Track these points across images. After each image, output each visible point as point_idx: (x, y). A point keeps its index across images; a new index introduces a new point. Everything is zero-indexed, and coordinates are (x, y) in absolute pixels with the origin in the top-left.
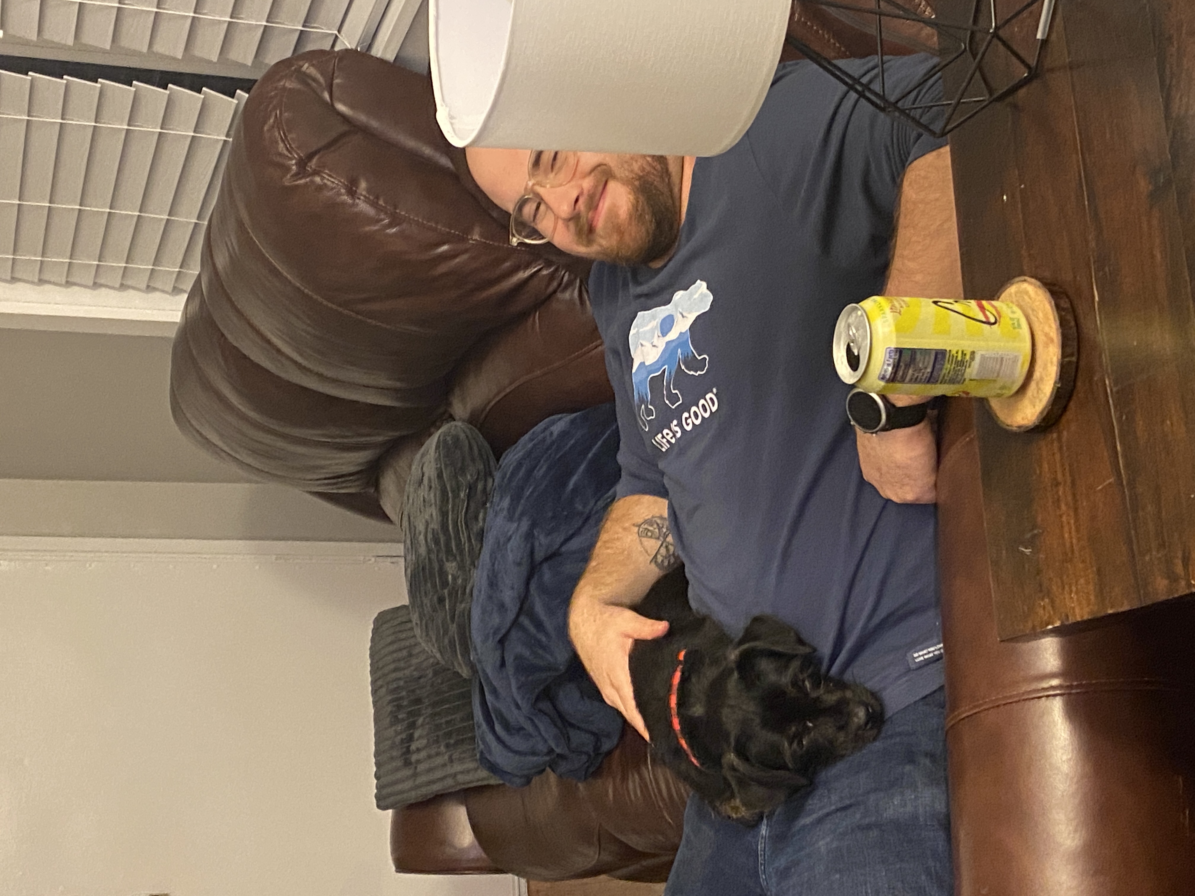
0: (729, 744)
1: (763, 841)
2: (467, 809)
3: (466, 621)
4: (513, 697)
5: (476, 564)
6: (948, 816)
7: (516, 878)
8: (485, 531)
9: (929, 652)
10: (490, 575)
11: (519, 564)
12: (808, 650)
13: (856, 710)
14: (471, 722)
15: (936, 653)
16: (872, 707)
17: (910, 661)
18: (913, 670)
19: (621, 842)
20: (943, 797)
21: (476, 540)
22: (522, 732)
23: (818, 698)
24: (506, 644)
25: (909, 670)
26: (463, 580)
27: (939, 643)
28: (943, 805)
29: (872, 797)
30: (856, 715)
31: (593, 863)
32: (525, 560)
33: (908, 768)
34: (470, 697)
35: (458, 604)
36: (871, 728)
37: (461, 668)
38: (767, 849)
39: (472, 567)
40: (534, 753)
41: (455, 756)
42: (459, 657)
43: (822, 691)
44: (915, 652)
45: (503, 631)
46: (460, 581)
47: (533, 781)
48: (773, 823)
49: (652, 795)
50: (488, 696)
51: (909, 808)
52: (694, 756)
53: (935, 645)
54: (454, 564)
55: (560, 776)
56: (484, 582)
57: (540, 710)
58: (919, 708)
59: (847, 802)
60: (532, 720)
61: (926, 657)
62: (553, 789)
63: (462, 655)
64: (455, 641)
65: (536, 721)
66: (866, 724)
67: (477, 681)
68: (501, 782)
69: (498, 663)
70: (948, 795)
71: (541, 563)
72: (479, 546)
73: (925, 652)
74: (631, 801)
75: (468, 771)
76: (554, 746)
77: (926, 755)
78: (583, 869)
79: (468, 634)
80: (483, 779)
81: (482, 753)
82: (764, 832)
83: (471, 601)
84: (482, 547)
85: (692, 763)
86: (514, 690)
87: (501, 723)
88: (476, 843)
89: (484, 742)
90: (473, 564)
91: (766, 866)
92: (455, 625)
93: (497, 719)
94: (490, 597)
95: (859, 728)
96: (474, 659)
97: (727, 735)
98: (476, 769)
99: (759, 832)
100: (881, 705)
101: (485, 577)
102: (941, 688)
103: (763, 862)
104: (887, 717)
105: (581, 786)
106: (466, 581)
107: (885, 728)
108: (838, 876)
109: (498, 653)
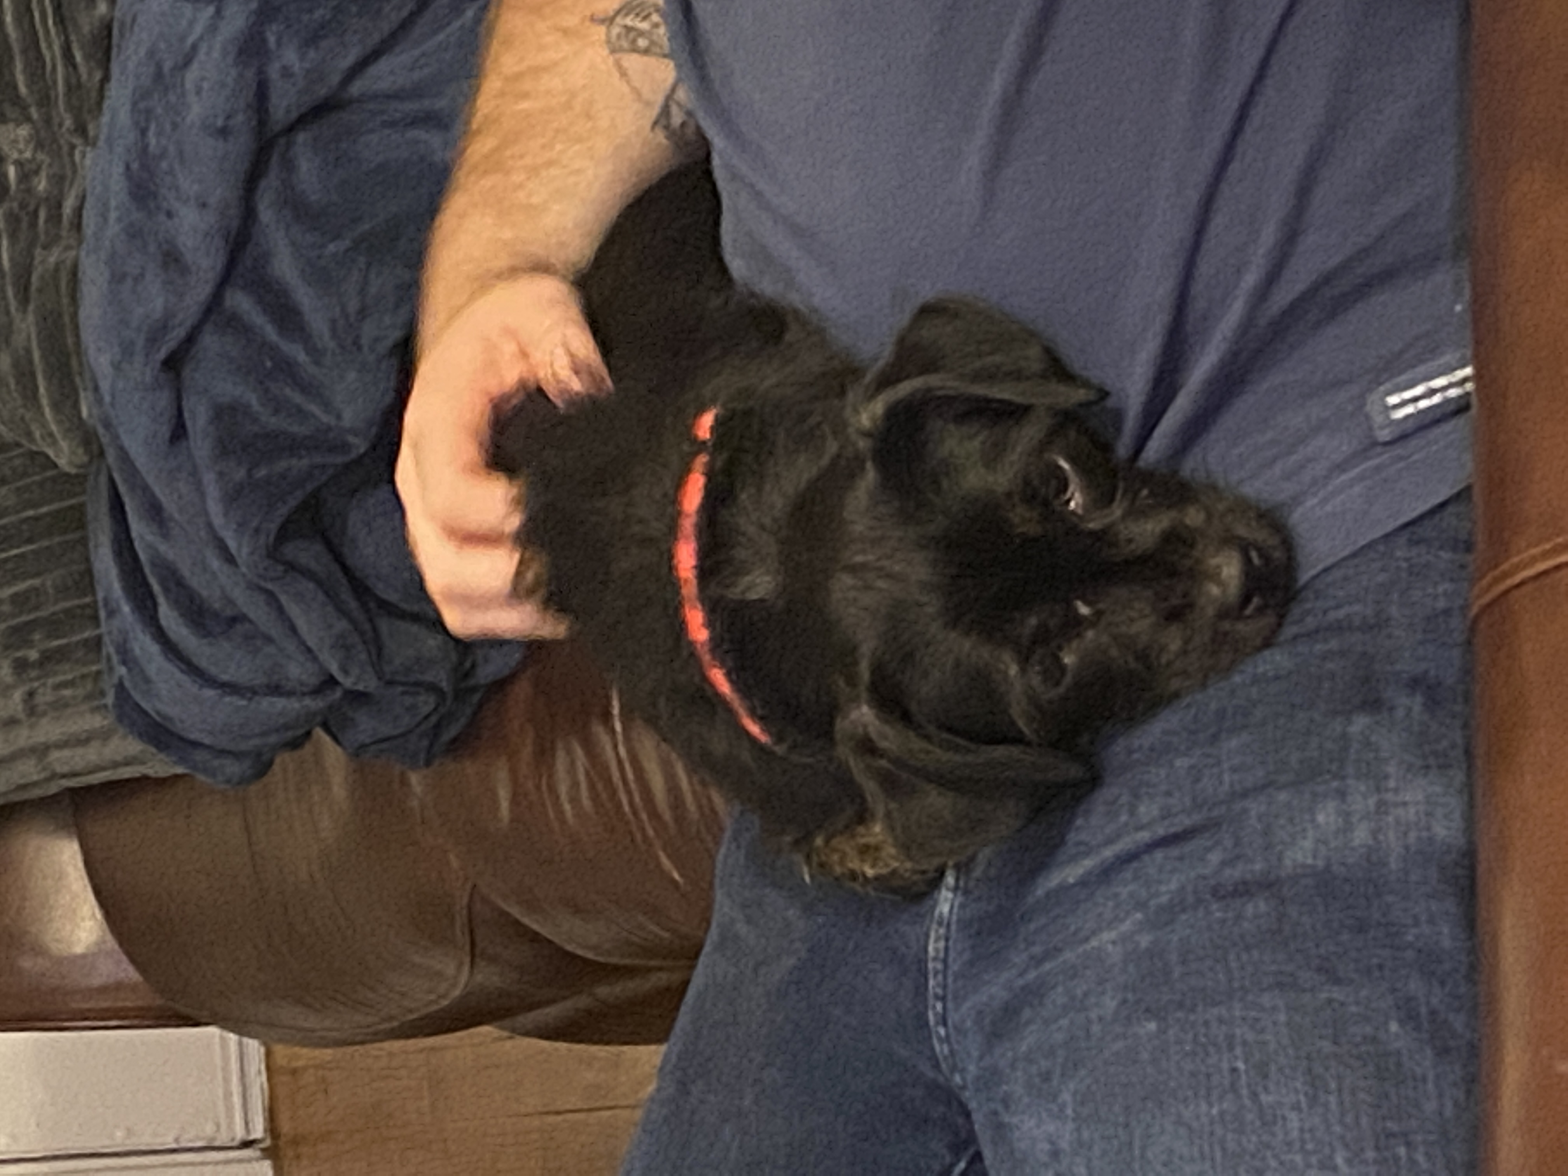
0: (852, 681)
1: (942, 931)
2: (82, 846)
3: (65, 301)
4: (210, 525)
5: (91, 133)
6: (1470, 855)
7: (232, 1037)
8: (115, 32)
9: (1432, 392)
10: (135, 166)
11: (224, 132)
12: (1081, 395)
13: (1214, 562)
14: (88, 600)
15: (1453, 393)
16: (1259, 550)
17: (1378, 419)
18: (1386, 444)
19: (535, 938)
20: (1455, 804)
21: (87, 57)
22: (239, 628)
23: (1105, 531)
24: (186, 373)
25: (1373, 445)
26: (49, 178)
27: (1463, 366)
28: (1457, 822)
29: (1255, 807)
30: (1215, 577)
31: (457, 993)
32: (240, 118)
33: (1360, 723)
34: (82, 525)
35: (38, 251)
36: (1261, 610)
37: (54, 443)
38: (952, 955)
39: (77, 141)
40: (275, 690)
41: (45, 697)
42: (47, 411)
43: (1117, 511)
44: (1390, 393)
45: (180, 333)
46: (42, 185)
47: (276, 767)
48: (972, 884)
49: (627, 808)
50: (138, 527)
51: (1361, 835)
52: (753, 713)
53: (1450, 369)
54: (24, 131)
55: (357, 752)
56: (118, 184)
57: (291, 567)
58: (1399, 554)
59: (1185, 822)
60: (271, 597)
61: (1423, 404)
62: (336, 789)
63: (56, 406)
64: (31, 362)
65: (283, 599)
66: (1246, 599)
67: (103, 479)
68: (180, 770)
69: (165, 431)
70: (1471, 797)
71: (291, 129)
72: (98, 75)
73: (1419, 390)
74: (563, 821)
75: (82, 741)
76: (334, 669)
77: (1415, 683)
78: (424, 1011)
79: (70, 341)
80: (128, 762)
81: (120, 687)
82: (946, 909)
83: (80, 242)
84: (106, 78)
85: (748, 734)
86: (215, 508)
87: (176, 604)
88: (111, 943)
89: (126, 656)
90: (81, 129)
91: (950, 1005)
92: (31, 318)
93: (166, 590)
94: (134, 233)
95: (1224, 613)
96: (90, 415)
97: (850, 652)
98: (105, 735)
99: (933, 908)
100: (1288, 544)
101: (118, 170)
102: (1463, 495)
103: (940, 991)
104: (1304, 577)
105: (414, 778)
106: (59, 181)
107: (1296, 611)
108: (1152, 1026)
109: (164, 399)
